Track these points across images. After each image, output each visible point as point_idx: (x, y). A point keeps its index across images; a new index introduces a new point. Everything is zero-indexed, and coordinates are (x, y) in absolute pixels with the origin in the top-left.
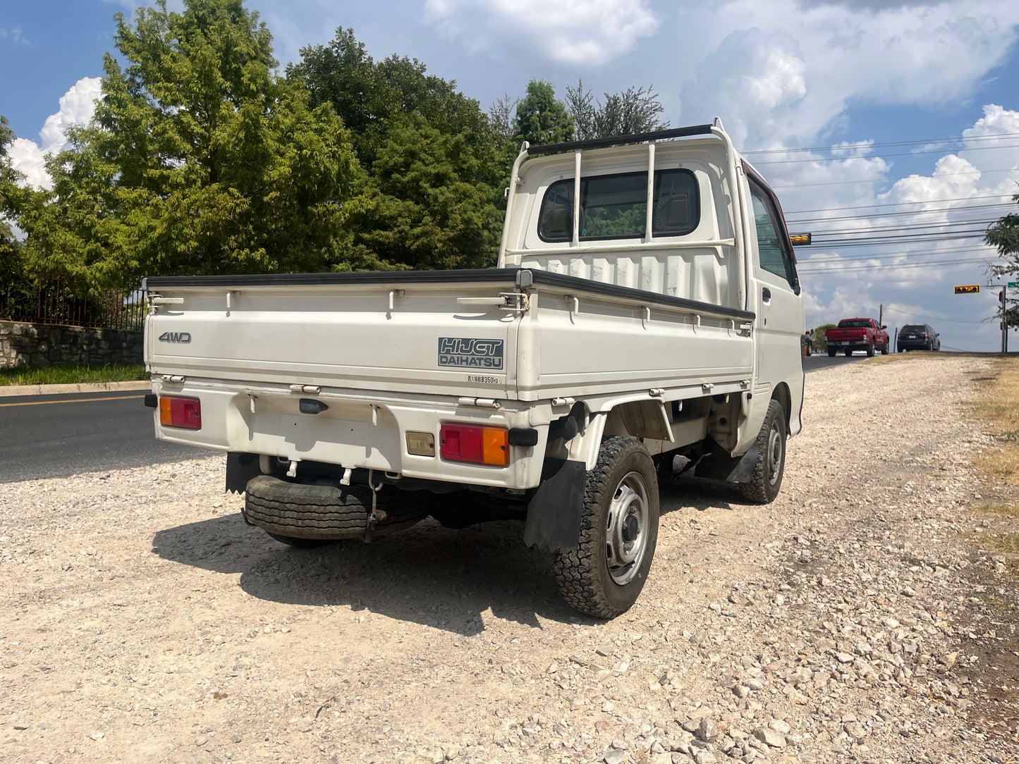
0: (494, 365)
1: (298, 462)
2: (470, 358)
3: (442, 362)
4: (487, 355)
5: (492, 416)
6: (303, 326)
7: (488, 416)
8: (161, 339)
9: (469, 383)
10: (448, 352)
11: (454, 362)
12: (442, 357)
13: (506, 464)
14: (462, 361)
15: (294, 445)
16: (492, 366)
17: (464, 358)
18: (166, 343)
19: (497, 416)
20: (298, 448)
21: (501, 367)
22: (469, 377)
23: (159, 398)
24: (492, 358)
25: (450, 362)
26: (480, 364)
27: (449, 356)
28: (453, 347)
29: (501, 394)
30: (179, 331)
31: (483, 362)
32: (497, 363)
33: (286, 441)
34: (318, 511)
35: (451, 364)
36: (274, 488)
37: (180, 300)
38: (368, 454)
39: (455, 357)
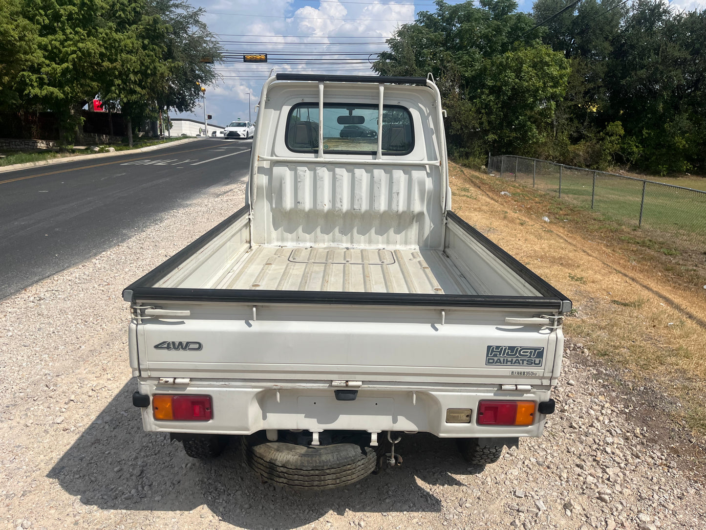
0: (535, 364)
1: (320, 433)
2: (514, 360)
3: (489, 362)
4: (530, 357)
5: (525, 395)
6: (348, 337)
7: (522, 395)
8: (157, 347)
9: (513, 375)
10: (495, 355)
11: (500, 362)
12: (489, 359)
13: (531, 424)
14: (507, 361)
15: (316, 420)
16: (533, 365)
17: (510, 359)
18: (166, 351)
19: (528, 395)
20: (319, 422)
21: (540, 365)
22: (513, 372)
23: (151, 398)
24: (533, 359)
25: (497, 362)
26: (523, 363)
27: (496, 359)
28: (500, 352)
29: (537, 382)
30: (184, 340)
31: (525, 362)
32: (537, 362)
33: (305, 417)
34: (352, 468)
35: (497, 364)
36: (303, 458)
37: (187, 312)
38: (395, 421)
39: (502, 359)
